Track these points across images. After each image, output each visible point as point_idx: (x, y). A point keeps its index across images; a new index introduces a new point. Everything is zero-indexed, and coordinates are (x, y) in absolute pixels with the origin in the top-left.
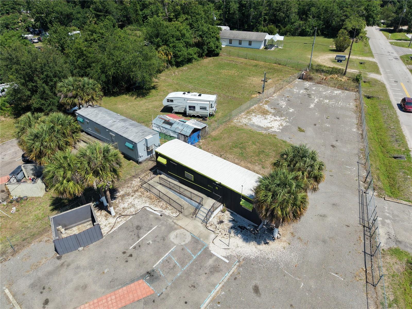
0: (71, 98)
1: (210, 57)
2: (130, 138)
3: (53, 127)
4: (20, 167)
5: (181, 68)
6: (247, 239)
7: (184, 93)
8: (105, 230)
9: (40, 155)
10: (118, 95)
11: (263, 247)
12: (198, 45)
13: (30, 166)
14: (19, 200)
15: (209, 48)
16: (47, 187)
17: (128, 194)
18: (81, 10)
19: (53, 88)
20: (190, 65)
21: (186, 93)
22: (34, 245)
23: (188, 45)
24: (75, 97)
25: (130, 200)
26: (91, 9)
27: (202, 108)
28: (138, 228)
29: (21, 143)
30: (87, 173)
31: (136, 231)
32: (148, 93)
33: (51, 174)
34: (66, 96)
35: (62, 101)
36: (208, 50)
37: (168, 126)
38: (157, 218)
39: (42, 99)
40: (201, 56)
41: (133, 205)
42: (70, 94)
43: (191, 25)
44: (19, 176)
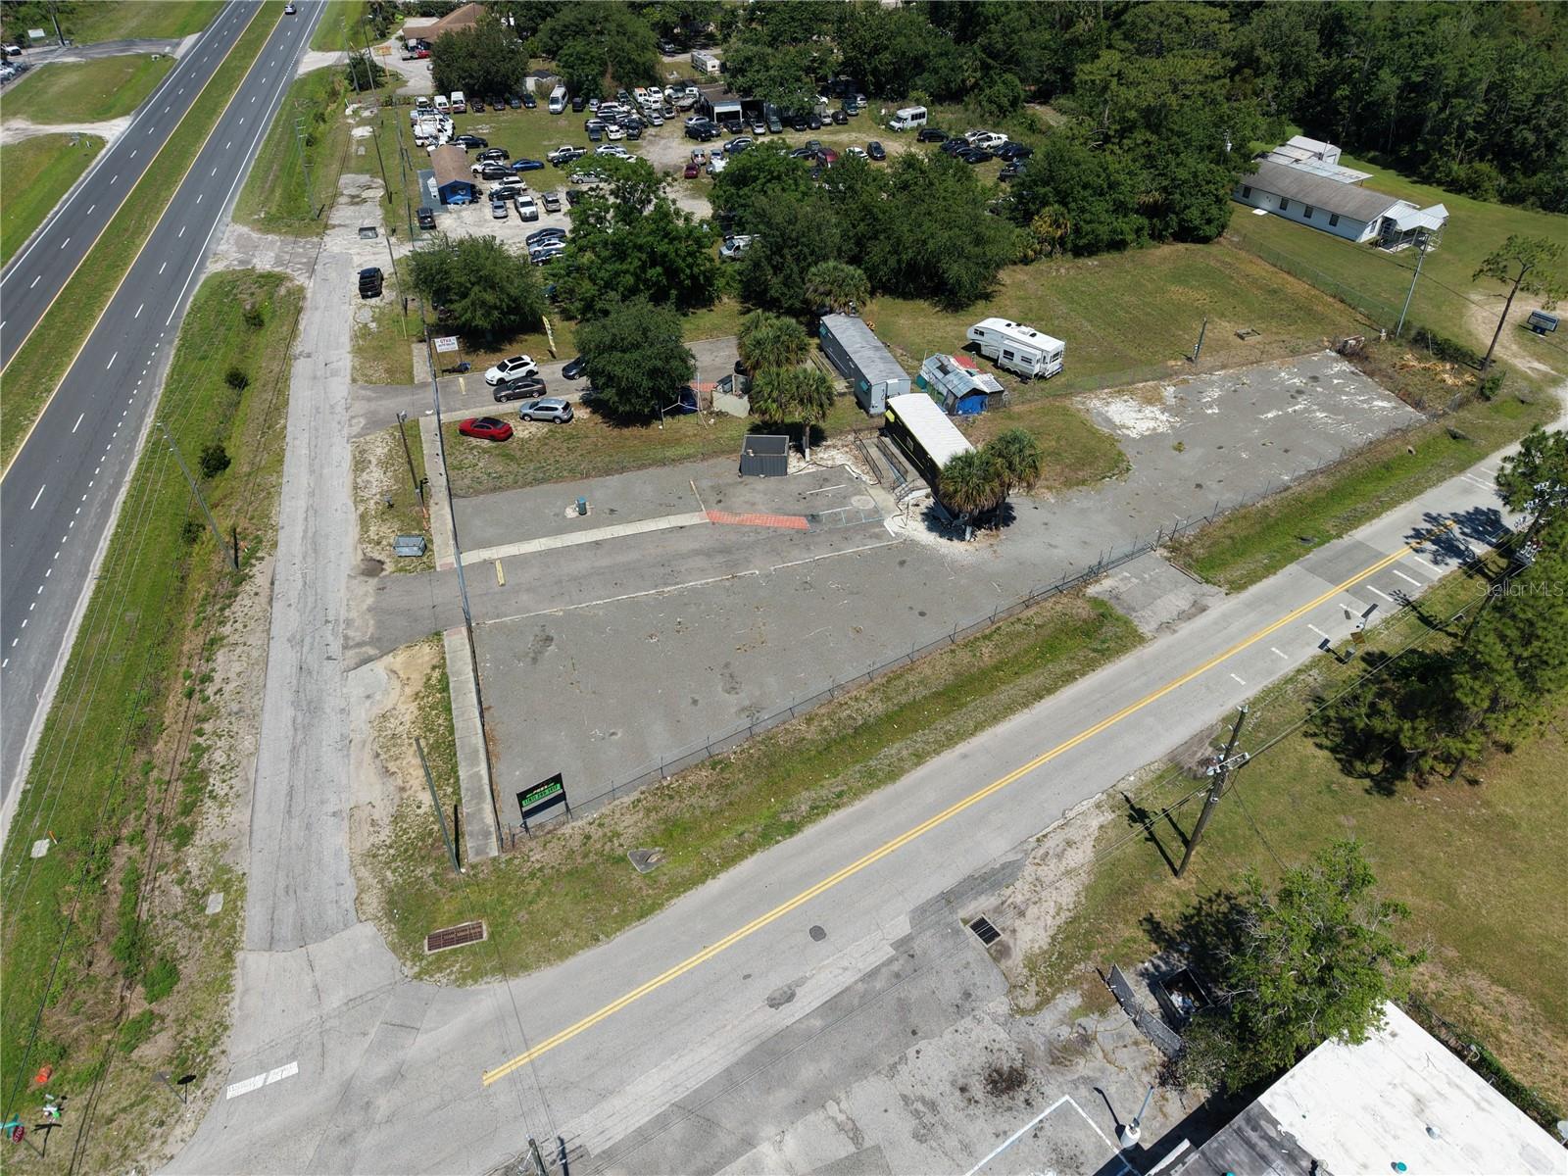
0: (821, 294)
1: (1184, 241)
2: (868, 377)
3: (779, 337)
4: (730, 376)
5: (1080, 261)
6: (930, 529)
7: (1009, 325)
8: (791, 470)
9: (756, 366)
10: (912, 299)
11: (944, 541)
12: (1151, 211)
13: (741, 378)
14: (720, 414)
15: (1184, 220)
16: (751, 409)
17: (835, 447)
18: (952, 47)
19: (803, 271)
20: (1116, 255)
21: (1014, 324)
22: (722, 459)
23: (1120, 208)
24: (828, 293)
25: (834, 452)
26: (975, 46)
27: (1024, 359)
28: (826, 480)
29: (741, 346)
30: (792, 398)
31: (821, 482)
32: (968, 306)
33: (758, 389)
34: (816, 291)
35: (809, 295)
36: (1179, 224)
37: (940, 375)
38: (851, 479)
39: (784, 285)
40: (1158, 237)
41: (834, 459)
42: (821, 289)
43: (1150, 157)
44: (727, 387)
